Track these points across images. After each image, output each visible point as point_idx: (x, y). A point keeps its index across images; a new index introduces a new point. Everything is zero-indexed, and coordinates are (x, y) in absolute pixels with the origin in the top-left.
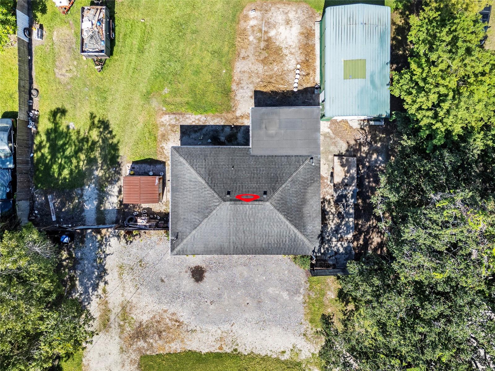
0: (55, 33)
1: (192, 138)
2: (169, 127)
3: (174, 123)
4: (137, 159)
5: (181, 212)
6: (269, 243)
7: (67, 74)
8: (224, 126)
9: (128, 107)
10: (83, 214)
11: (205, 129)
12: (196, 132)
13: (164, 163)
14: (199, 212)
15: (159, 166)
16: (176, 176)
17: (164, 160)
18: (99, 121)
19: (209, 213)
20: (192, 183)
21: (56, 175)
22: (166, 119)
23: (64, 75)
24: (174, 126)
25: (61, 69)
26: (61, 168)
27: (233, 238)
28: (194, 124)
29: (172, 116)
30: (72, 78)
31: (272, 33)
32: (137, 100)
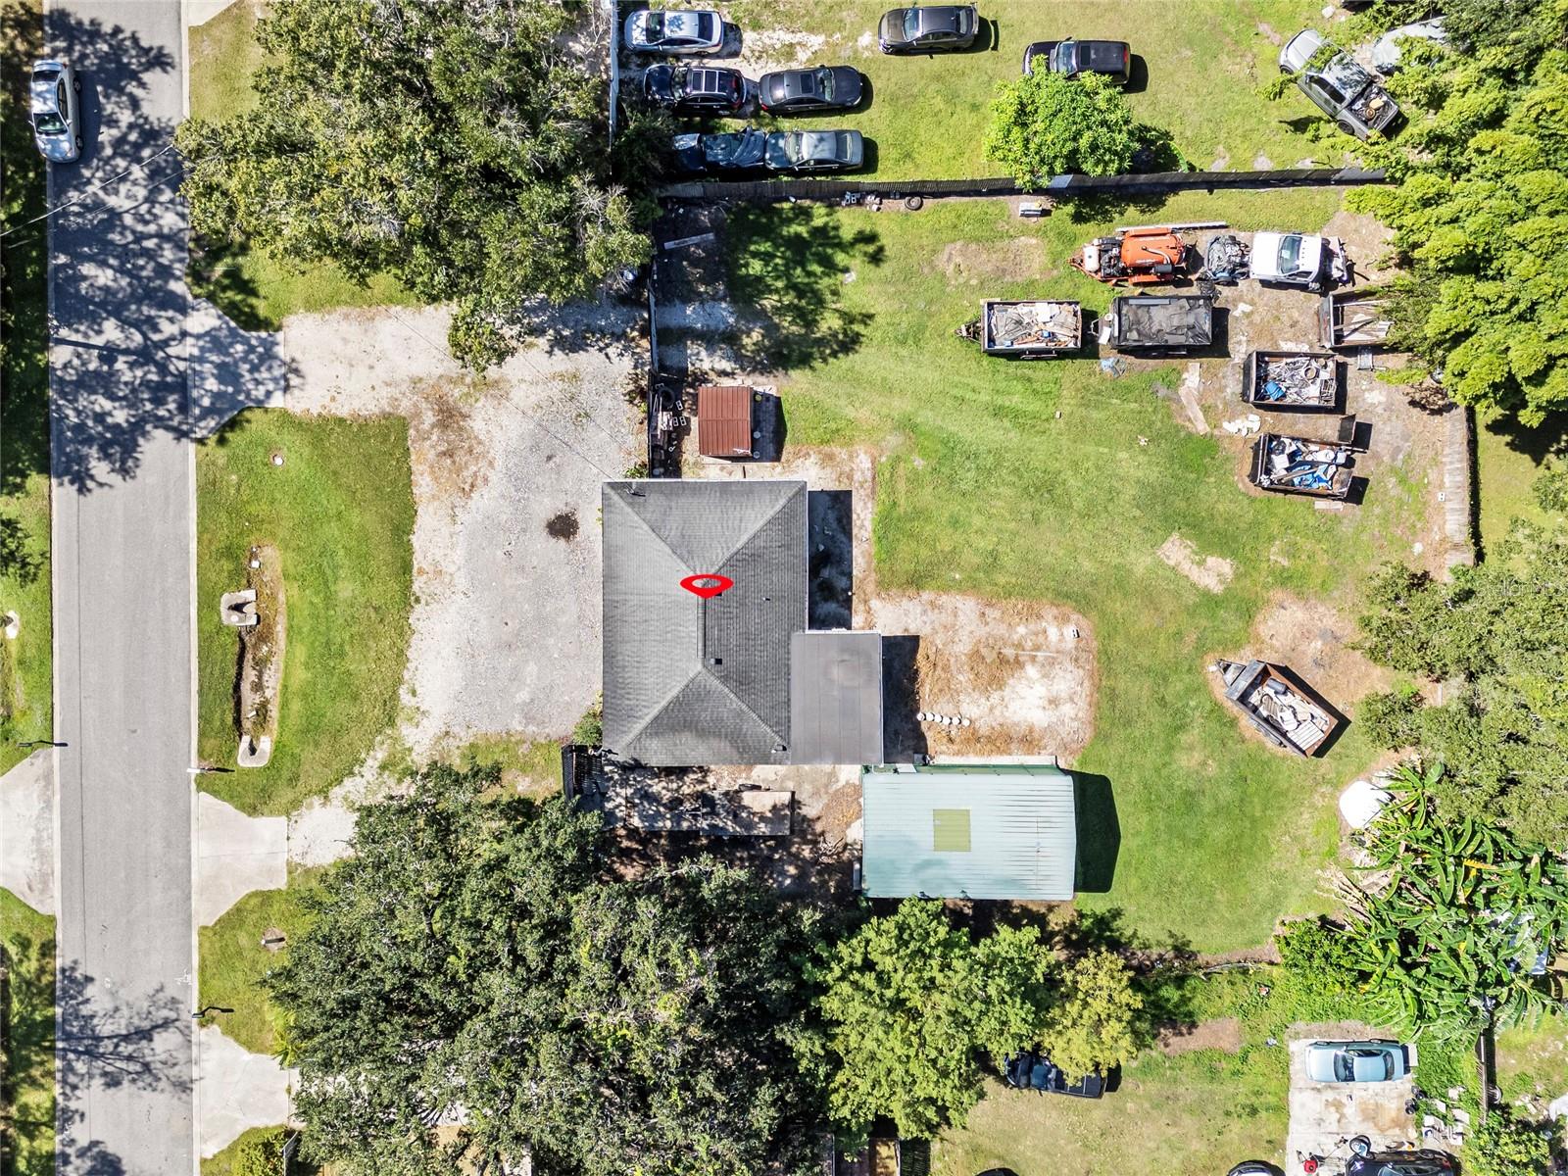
0: (1034, 241)
1: (826, 514)
2: (847, 469)
3: (856, 477)
4: (785, 406)
5: (682, 500)
6: (624, 667)
7: (952, 266)
8: (850, 576)
9: (887, 388)
10: (677, 302)
11: (844, 539)
12: (839, 521)
13: (777, 459)
14: (683, 536)
15: (771, 448)
16: (752, 492)
17: (783, 459)
18: (858, 335)
19: (682, 558)
20: (737, 522)
21: (752, 248)
22: (863, 462)
23: (949, 259)
24: (850, 477)
25: (962, 253)
26: (766, 258)
27: (634, 600)
28: (854, 516)
29: (869, 475)
30: (944, 275)
31: (1031, 671)
32: (901, 406)
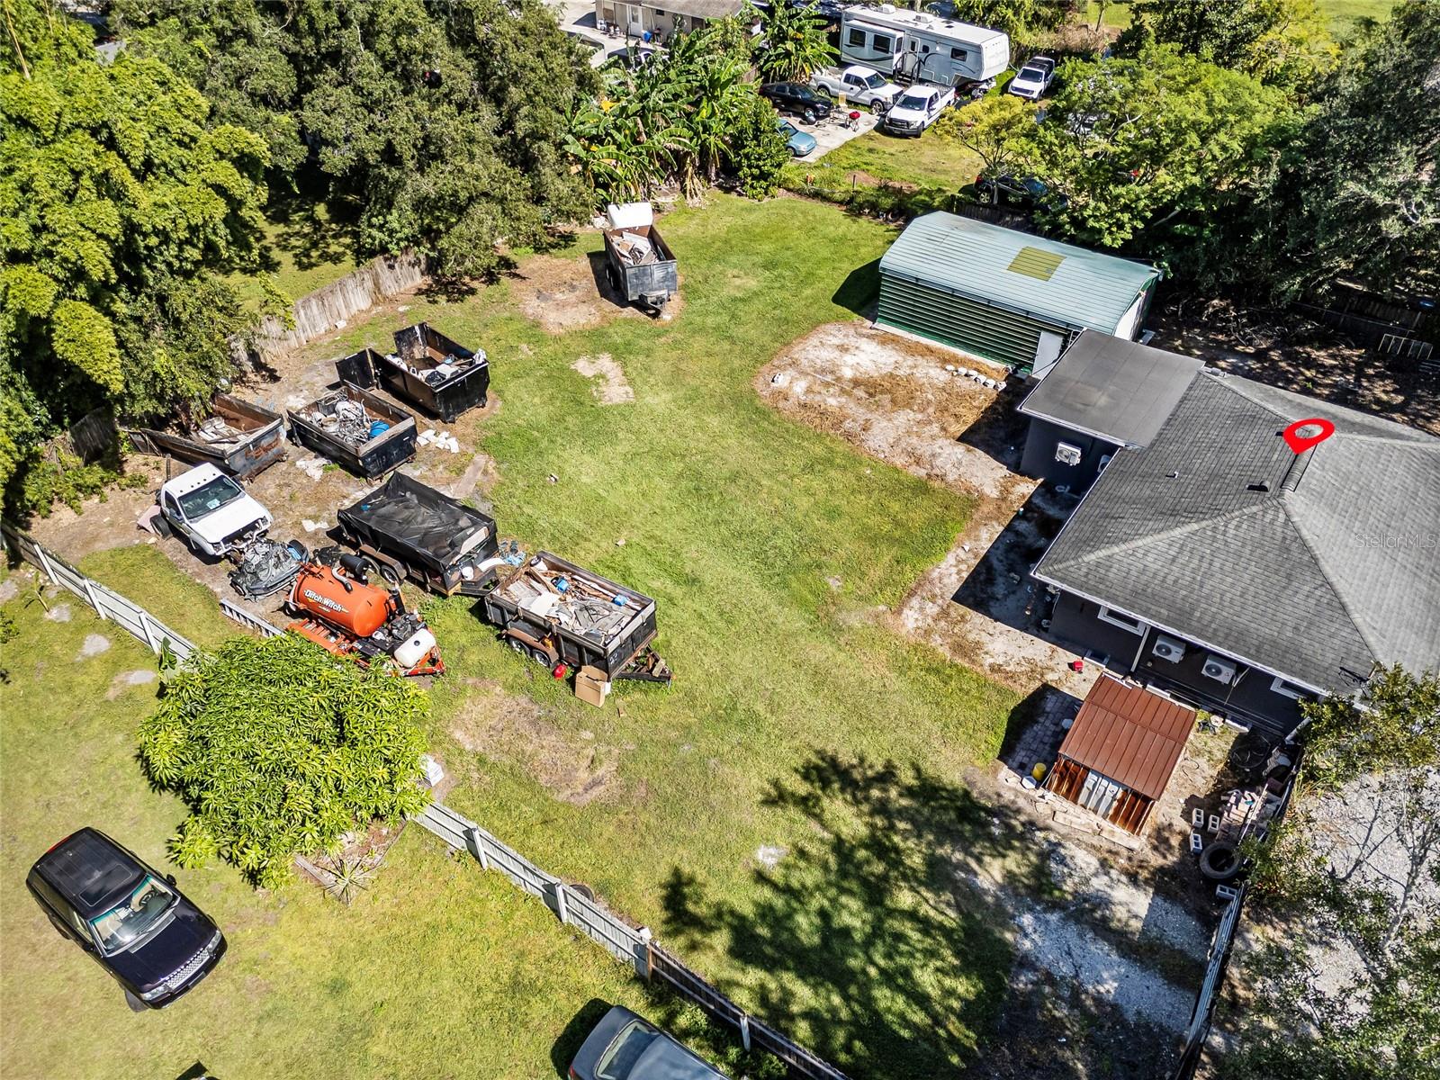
0: (458, 735)
1: (1006, 596)
2: (943, 623)
3: (936, 610)
4: (997, 742)
7: (600, 772)
8: (1009, 528)
10: (1131, 1017)
11: (995, 563)
12: (990, 581)
13: (1046, 689)
14: (1289, 576)
15: (1050, 704)
16: (1135, 593)
17: (1038, 684)
18: (806, 777)
19: (1305, 547)
22: (911, 619)
23: (596, 783)
24: (944, 613)
25: (568, 779)
26: (899, 979)
28: (965, 575)
29: (915, 602)
30: (621, 769)
32: (814, 650)
